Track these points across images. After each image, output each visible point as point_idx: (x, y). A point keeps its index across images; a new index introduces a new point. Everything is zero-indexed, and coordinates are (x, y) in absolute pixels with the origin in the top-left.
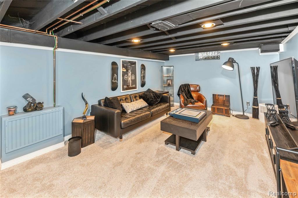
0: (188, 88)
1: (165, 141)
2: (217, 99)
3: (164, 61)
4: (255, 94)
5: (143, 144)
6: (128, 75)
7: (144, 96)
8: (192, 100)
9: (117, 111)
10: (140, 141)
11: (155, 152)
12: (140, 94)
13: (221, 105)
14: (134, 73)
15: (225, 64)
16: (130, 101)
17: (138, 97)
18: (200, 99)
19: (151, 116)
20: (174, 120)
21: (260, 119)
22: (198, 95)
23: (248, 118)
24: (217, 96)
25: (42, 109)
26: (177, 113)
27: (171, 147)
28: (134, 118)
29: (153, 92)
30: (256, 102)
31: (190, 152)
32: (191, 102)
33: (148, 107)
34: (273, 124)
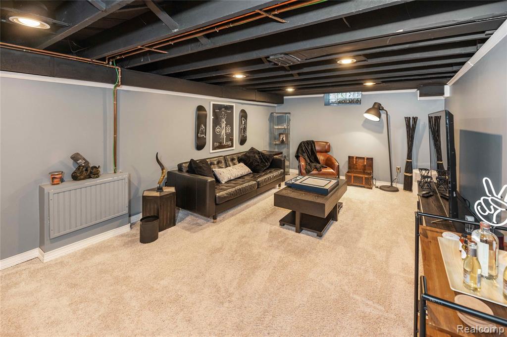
0: (312, 146)
1: (281, 221)
2: (355, 162)
3: (276, 105)
4: (409, 156)
5: (248, 226)
6: (221, 126)
7: (244, 159)
8: (318, 165)
9: (210, 179)
10: (243, 222)
11: (267, 236)
12: (240, 155)
13: (360, 173)
14: (230, 123)
15: (368, 111)
16: (224, 166)
17: (236, 160)
18: (329, 163)
19: (258, 188)
20: (293, 192)
21: (413, 191)
22: (326, 158)
23: (397, 190)
24: (355, 159)
25: (99, 177)
26: (298, 182)
27: (289, 229)
28: (233, 189)
29: (259, 153)
30: (409, 167)
31: (316, 234)
32: (316, 168)
33: (252, 175)
34: (425, 195)
